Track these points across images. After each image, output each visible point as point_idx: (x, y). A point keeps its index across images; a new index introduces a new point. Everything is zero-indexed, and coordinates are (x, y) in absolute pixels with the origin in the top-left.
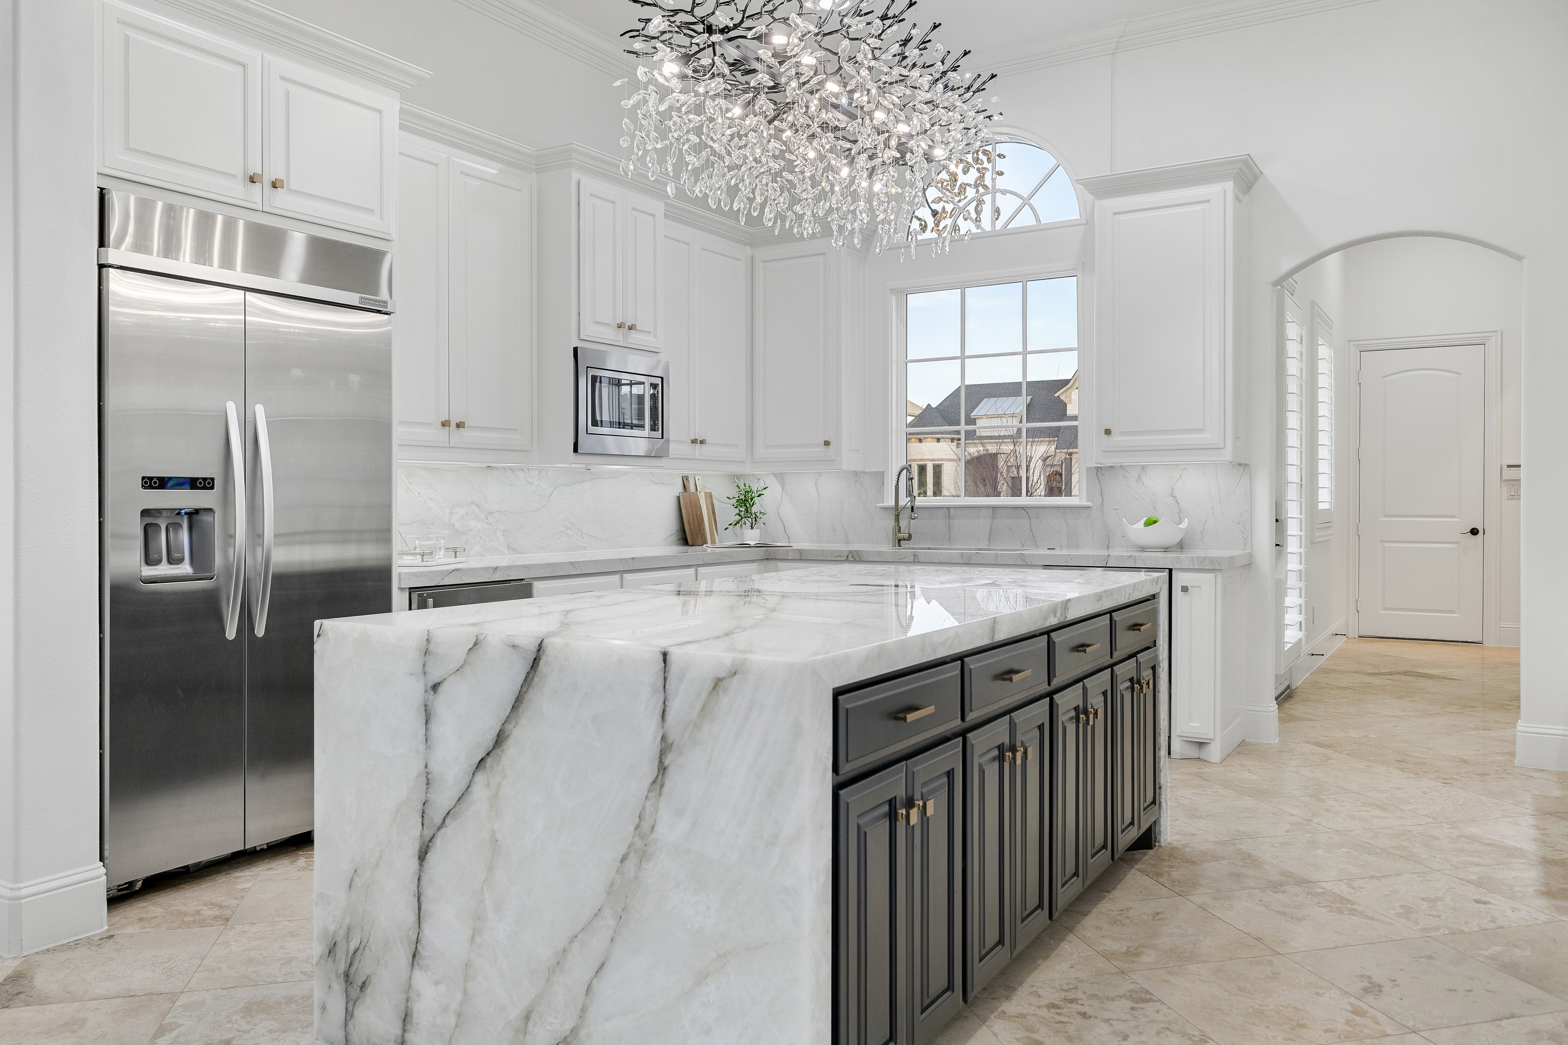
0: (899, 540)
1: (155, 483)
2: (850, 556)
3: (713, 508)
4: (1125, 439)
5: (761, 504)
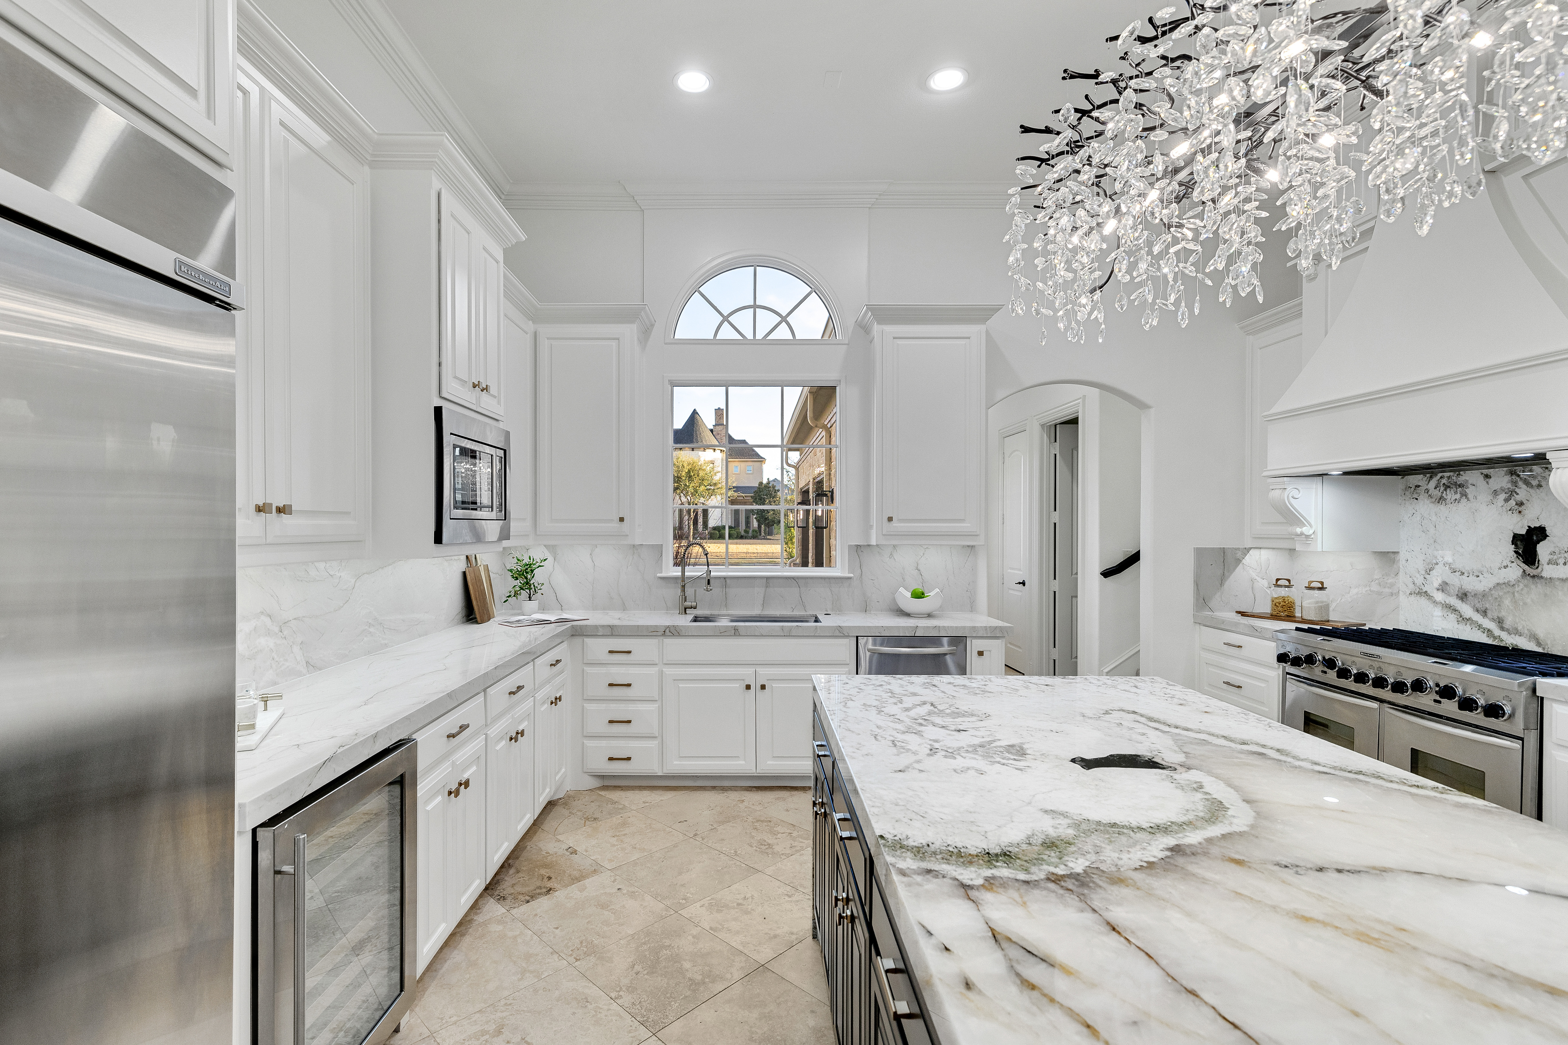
0: (685, 609)
2: (667, 631)
3: (490, 580)
4: (902, 525)
5: (539, 576)
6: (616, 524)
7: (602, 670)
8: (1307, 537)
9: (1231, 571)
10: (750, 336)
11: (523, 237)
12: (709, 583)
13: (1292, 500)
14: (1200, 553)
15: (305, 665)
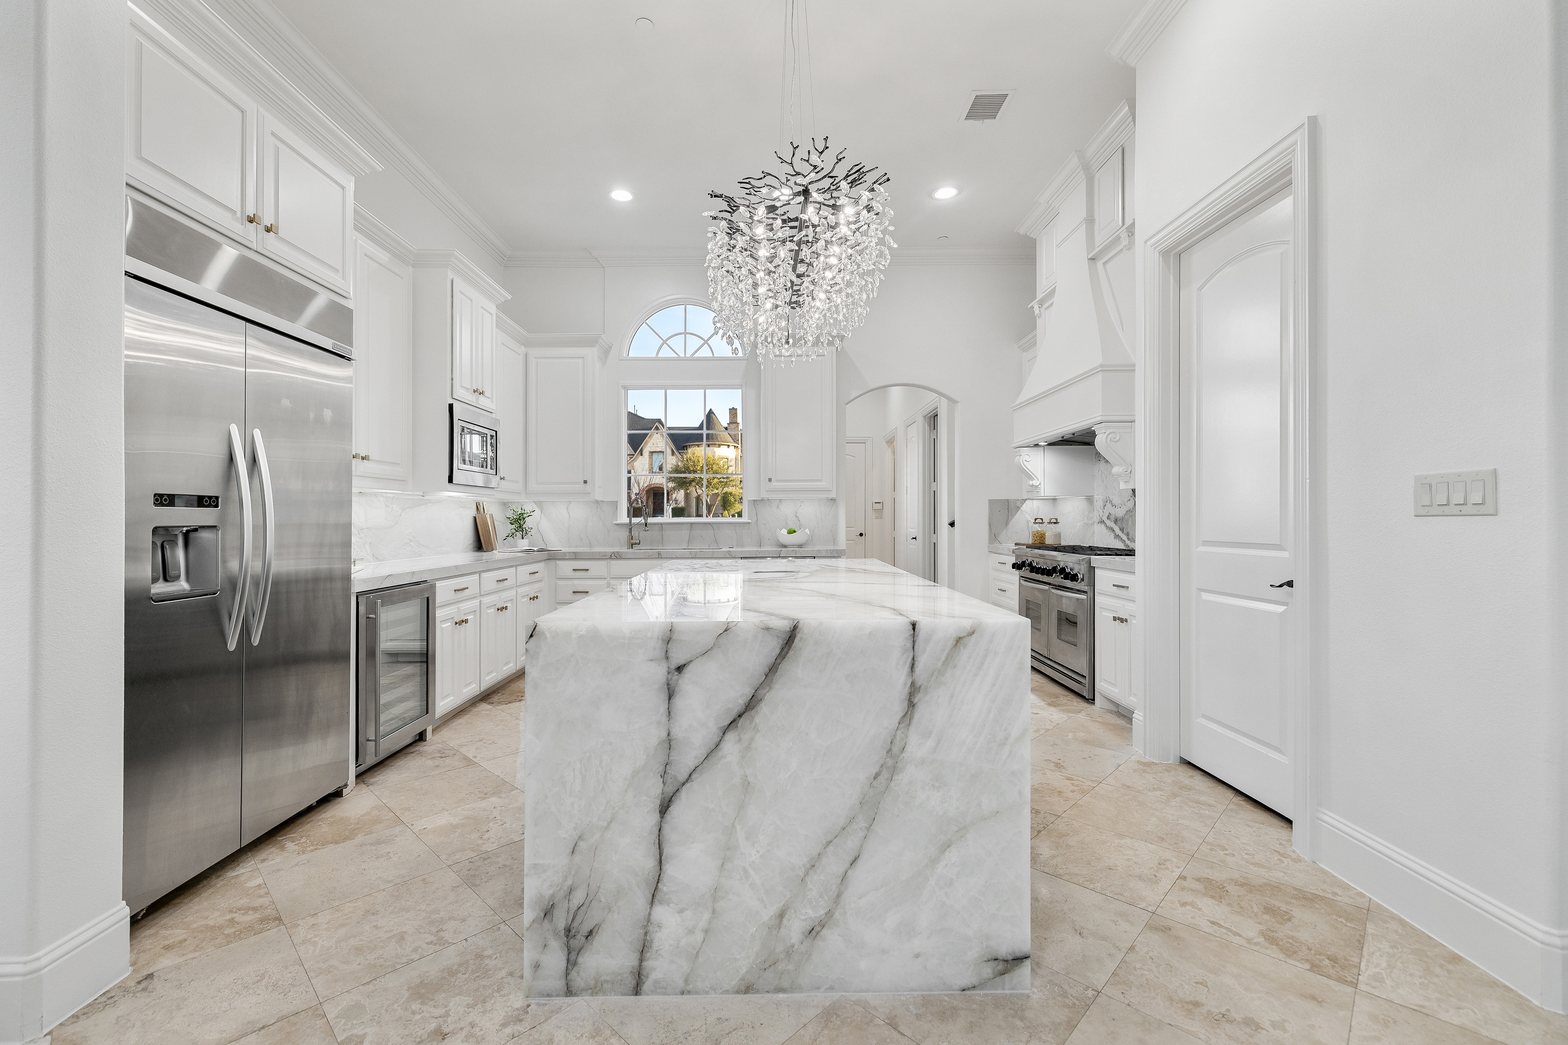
0: (632, 545)
1: (166, 500)
2: (613, 555)
3: (494, 525)
4: (779, 484)
5: (529, 523)
6: (582, 485)
7: (569, 582)
8: (1036, 486)
9: (1013, 516)
10: (682, 355)
11: (509, 297)
12: (646, 526)
13: (1025, 462)
14: (991, 502)
15: (372, 556)
